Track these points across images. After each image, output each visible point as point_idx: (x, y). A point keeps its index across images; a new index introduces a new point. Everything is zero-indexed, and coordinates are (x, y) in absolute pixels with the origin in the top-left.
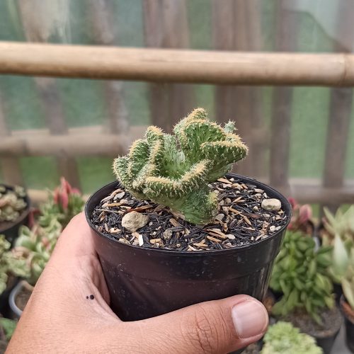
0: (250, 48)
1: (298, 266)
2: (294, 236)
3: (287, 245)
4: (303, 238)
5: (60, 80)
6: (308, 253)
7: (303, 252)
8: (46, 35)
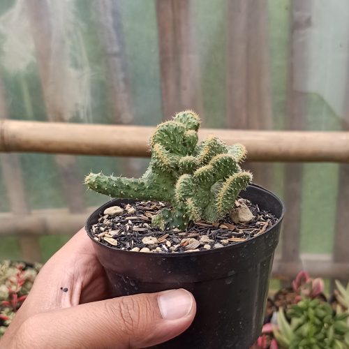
0: (262, 127)
1: (317, 333)
2: (312, 303)
3: (305, 313)
4: (321, 306)
5: (81, 158)
6: (325, 320)
7: (321, 319)
8: (68, 116)
